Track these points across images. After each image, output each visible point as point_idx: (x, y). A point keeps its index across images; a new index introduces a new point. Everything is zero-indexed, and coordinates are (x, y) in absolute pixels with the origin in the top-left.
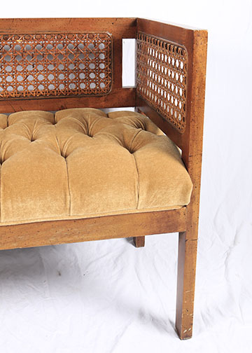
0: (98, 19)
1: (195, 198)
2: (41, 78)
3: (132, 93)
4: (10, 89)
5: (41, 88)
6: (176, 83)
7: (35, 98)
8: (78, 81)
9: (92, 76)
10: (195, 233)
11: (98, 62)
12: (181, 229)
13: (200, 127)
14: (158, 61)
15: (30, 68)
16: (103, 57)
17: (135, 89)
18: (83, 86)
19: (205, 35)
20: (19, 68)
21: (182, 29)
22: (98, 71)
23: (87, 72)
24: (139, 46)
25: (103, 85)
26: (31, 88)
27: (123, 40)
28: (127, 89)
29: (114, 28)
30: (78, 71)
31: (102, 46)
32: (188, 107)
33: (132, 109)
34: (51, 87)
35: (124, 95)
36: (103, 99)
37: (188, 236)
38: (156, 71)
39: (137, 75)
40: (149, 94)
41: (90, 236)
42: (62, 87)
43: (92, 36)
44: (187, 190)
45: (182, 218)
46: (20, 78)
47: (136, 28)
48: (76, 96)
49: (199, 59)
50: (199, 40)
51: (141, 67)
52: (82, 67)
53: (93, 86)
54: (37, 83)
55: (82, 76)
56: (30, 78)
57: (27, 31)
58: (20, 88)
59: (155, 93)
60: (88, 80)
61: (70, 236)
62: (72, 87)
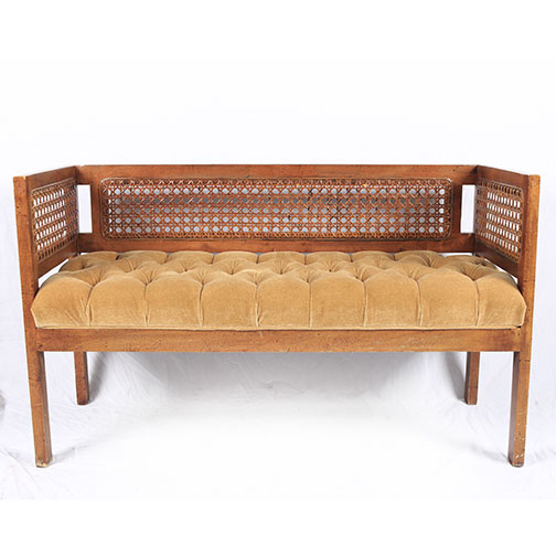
0: (440, 166)
1: (528, 320)
2: (382, 220)
3: (470, 238)
4: (353, 230)
5: (382, 230)
6: (514, 221)
7: (376, 240)
8: (418, 224)
9: (432, 220)
10: (529, 354)
11: (438, 206)
12: (516, 349)
13: (534, 256)
14: (498, 203)
15: (373, 211)
16: (442, 202)
17: (473, 234)
18: (422, 230)
19: (538, 179)
20: (363, 211)
21: (519, 175)
22: (437, 216)
23: (427, 216)
24: (478, 192)
25: (441, 230)
26: (373, 230)
27: (464, 186)
28: (466, 234)
29: (455, 175)
30: (418, 215)
31: (442, 192)
32: (523, 250)
33: (470, 254)
34: (392, 230)
35: (462, 240)
36: (441, 243)
37: (521, 356)
38: (496, 214)
39: (475, 221)
40: (488, 236)
41: (434, 347)
42: (402, 230)
43: (433, 183)
44: (521, 311)
45: (517, 339)
46: (363, 220)
47: (477, 175)
48: (415, 239)
49: (533, 199)
50: (533, 183)
51: (480, 212)
52: (422, 211)
53: (431, 230)
54: (379, 225)
55: (422, 220)
56: (373, 220)
57: (373, 176)
58: (363, 230)
59: (494, 233)
60: (427, 224)
61: (417, 345)
62: (412, 230)
